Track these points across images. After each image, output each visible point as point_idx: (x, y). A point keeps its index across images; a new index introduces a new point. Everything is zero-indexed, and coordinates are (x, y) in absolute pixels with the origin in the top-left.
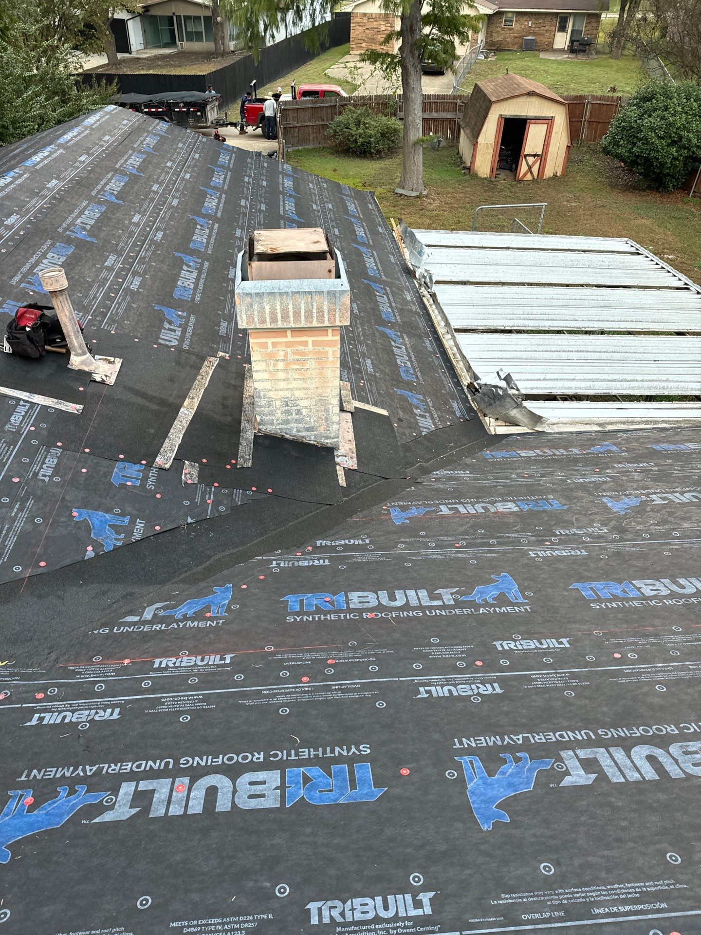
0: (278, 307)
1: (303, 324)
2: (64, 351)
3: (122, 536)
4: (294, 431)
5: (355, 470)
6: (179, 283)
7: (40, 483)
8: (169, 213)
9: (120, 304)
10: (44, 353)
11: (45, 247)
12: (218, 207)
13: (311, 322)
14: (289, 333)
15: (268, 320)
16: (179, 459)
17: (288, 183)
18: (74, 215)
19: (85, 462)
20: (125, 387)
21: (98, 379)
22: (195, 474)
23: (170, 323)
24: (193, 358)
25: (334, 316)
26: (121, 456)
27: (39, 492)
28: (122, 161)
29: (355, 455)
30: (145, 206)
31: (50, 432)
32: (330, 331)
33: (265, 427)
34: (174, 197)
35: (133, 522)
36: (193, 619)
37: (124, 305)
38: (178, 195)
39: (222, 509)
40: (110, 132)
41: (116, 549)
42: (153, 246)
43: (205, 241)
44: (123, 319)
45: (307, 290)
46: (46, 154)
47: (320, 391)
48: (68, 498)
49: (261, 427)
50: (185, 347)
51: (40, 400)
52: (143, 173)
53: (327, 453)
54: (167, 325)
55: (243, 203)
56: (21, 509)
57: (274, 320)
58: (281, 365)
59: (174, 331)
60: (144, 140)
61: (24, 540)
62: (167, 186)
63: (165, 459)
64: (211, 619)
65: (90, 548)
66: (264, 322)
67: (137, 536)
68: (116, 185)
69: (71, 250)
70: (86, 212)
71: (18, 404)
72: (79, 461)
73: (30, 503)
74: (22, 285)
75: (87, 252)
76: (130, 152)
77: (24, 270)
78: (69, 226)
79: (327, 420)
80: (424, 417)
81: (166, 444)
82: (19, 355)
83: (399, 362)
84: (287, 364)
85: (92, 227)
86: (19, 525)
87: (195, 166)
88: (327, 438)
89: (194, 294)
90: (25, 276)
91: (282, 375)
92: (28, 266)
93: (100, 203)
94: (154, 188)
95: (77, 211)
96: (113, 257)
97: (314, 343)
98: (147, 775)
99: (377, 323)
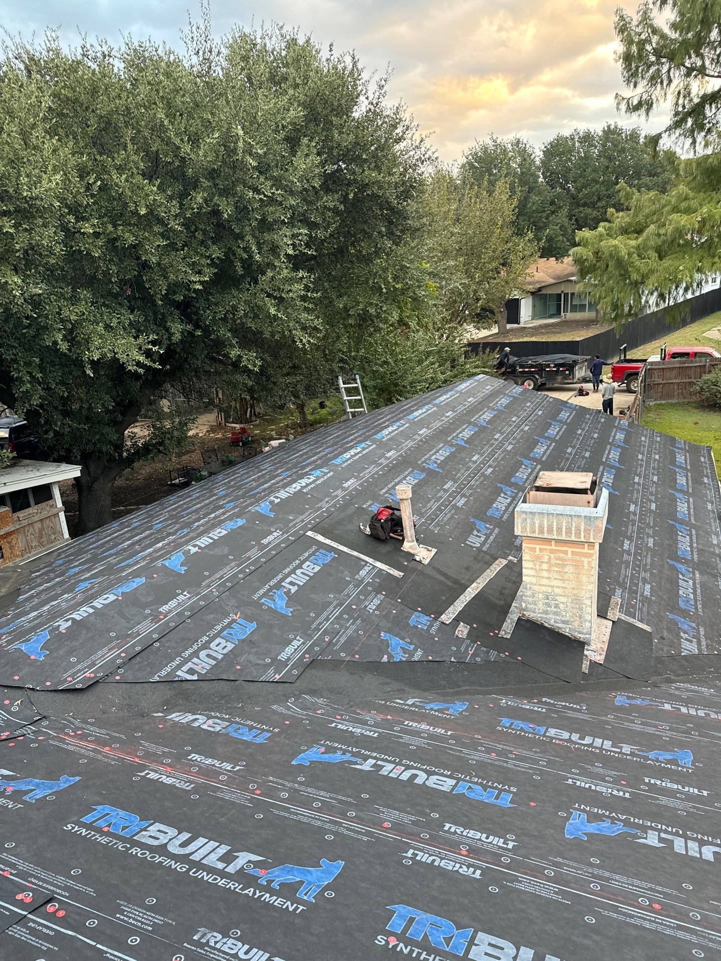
0: (545, 523)
1: (564, 537)
2: (401, 538)
3: (407, 655)
4: (551, 621)
5: (601, 664)
6: (494, 505)
7: (367, 613)
8: (502, 455)
9: (446, 514)
10: (388, 538)
11: (407, 473)
12: (545, 453)
13: (570, 537)
14: (553, 543)
15: (537, 531)
16: (457, 620)
17: (620, 436)
18: (431, 453)
19: (396, 607)
20: (434, 568)
21: (418, 559)
22: (466, 632)
23: (478, 531)
24: (488, 557)
25: (589, 534)
26: (419, 609)
27: (365, 617)
28: (477, 416)
29: (605, 653)
30: (485, 449)
31: (380, 585)
32: (586, 545)
33: (528, 613)
34: (510, 443)
35: (416, 650)
36: (435, 711)
37: (449, 516)
38: (514, 442)
39: (478, 659)
40: (474, 395)
41: (401, 662)
42: (482, 478)
43: (525, 477)
44: (446, 524)
45: (569, 513)
46: (424, 410)
47: (575, 592)
48: (381, 624)
49: (525, 613)
50: (484, 549)
51: (379, 565)
52: (491, 425)
53: (579, 645)
54: (475, 533)
55: (569, 450)
56: (352, 624)
57: (542, 532)
58: (545, 566)
59: (480, 537)
60: (500, 400)
61: (350, 641)
62: (507, 435)
63: (447, 617)
64: (448, 714)
65: (386, 656)
66: (534, 532)
67: (416, 658)
68: (467, 433)
69: (423, 476)
70: (440, 452)
71: (366, 565)
72: (393, 605)
73: (359, 622)
74: (387, 495)
75: (433, 478)
76: (486, 409)
77: (390, 486)
78: (426, 460)
79: (580, 617)
80: (691, 641)
81: (451, 609)
82: (374, 537)
83: (681, 592)
84: (550, 566)
85: (442, 461)
86: (350, 632)
87: (536, 420)
88: (580, 633)
89: (504, 514)
90: (389, 490)
91: (545, 574)
92: (393, 483)
93: (452, 445)
94: (496, 437)
95: (435, 450)
96: (450, 483)
97: (573, 553)
98: (383, 760)
99: (670, 557)
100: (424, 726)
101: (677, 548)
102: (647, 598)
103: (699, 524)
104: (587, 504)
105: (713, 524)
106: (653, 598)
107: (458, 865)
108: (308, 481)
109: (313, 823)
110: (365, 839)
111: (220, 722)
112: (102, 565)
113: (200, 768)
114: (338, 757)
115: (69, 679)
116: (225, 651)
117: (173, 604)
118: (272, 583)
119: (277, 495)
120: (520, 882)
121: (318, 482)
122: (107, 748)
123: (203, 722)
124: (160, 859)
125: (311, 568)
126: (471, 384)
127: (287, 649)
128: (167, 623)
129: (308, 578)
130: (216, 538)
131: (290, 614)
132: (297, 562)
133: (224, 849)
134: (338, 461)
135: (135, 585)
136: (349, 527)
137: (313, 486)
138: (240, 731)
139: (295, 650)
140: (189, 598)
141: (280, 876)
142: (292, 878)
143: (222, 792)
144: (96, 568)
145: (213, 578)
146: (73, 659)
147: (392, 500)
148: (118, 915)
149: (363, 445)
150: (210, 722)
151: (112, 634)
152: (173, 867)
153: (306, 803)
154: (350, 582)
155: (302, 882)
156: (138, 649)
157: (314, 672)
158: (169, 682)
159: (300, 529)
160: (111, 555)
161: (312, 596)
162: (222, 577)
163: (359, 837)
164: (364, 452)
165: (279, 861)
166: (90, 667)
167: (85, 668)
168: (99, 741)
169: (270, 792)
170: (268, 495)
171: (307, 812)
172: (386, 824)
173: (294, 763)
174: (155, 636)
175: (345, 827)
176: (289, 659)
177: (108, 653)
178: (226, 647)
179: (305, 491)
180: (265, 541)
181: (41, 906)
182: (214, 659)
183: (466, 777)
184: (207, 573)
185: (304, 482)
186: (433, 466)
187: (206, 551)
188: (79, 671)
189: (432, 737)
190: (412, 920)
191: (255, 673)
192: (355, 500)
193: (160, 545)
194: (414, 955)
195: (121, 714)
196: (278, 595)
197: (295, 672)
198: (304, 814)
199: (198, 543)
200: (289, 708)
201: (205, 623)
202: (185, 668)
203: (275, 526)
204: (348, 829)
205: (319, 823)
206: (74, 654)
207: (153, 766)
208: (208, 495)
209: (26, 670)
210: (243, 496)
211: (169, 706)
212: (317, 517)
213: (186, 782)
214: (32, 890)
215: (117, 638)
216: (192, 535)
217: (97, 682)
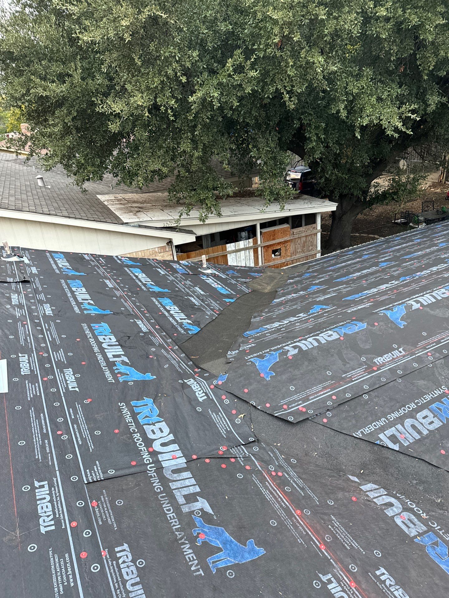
112: (334, 291)
115: (285, 407)
116: (431, 427)
117: (387, 357)
122: (299, 512)
123: (397, 513)
128: (379, 376)
130: (439, 298)
135: (356, 329)
140: (404, 356)
144: (329, 293)
145: (430, 340)
146: (292, 388)
150: (406, 516)
151: (329, 373)
156: (348, 395)
158: (370, 442)
160: (342, 283)
162: (438, 342)
166: (303, 401)
167: (299, 400)
168: (293, 496)
174: (366, 387)
177: (321, 391)
178: (432, 422)
182: (419, 432)
184: (424, 334)
187: (428, 309)
188: (294, 401)
193: (383, 287)
199: (420, 299)
201: (415, 389)
202: (388, 433)
206: (294, 382)
207: (337, 568)
208: (429, 243)
209: (254, 386)
211: (366, 472)
215: (332, 378)
216: (414, 286)
217: (307, 419)
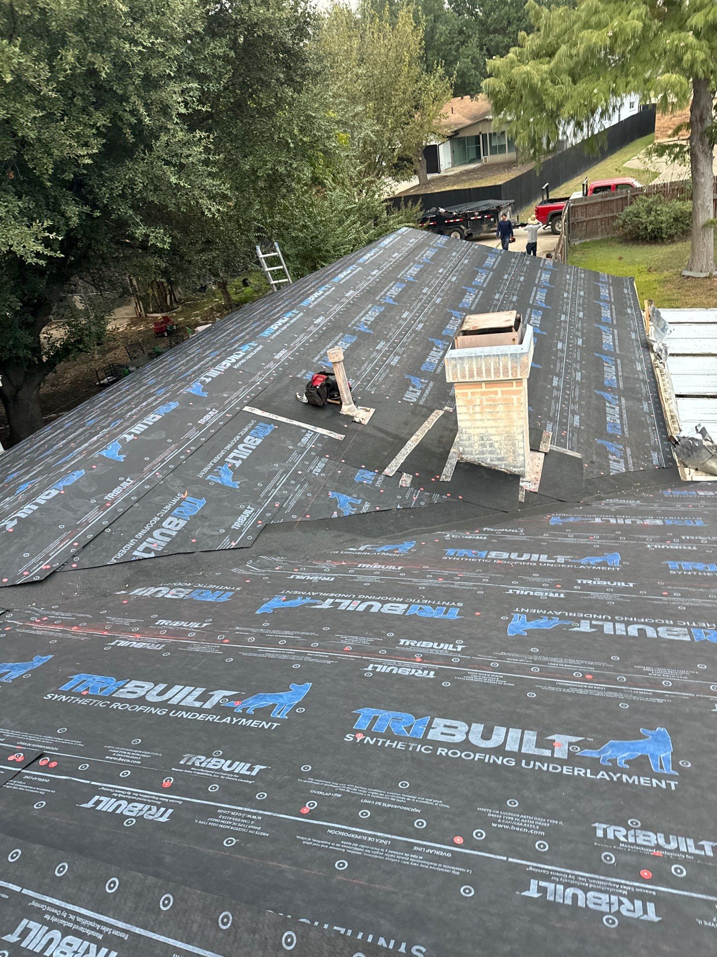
0: (474, 366)
1: (493, 378)
2: (339, 402)
3: (356, 509)
4: (488, 460)
5: (536, 493)
6: (428, 360)
7: (313, 476)
8: (432, 309)
9: (381, 374)
10: (326, 403)
11: (338, 338)
12: (473, 302)
13: (499, 377)
14: (483, 384)
15: (467, 375)
16: (400, 472)
17: (546, 277)
18: (360, 315)
19: (341, 468)
20: (373, 427)
21: (357, 420)
22: (409, 481)
23: (414, 387)
24: (425, 410)
25: (516, 371)
26: (363, 466)
27: (312, 480)
28: (403, 272)
29: (539, 482)
30: (414, 305)
31: (323, 449)
32: (514, 383)
33: (465, 456)
34: (438, 296)
35: (363, 503)
36: (386, 552)
37: (384, 375)
38: (442, 295)
39: (422, 503)
40: (398, 250)
41: (350, 515)
42: (413, 335)
43: (455, 328)
44: (381, 384)
45: (495, 354)
46: (349, 271)
47: (507, 429)
48: (327, 485)
49: (463, 456)
50: (421, 403)
51: (320, 431)
52: (418, 280)
53: (514, 478)
54: (411, 388)
55: (497, 296)
56: (300, 488)
57: (472, 375)
58: (478, 409)
59: (416, 392)
60: (425, 252)
61: (299, 503)
62: (435, 288)
63: (391, 470)
64: (397, 554)
65: (335, 513)
66: (464, 377)
67: (364, 510)
68: (395, 291)
69: (355, 339)
70: (370, 313)
71: (307, 432)
72: (337, 467)
73: (306, 485)
74: (320, 362)
75: (365, 340)
76: (411, 264)
77: (322, 352)
78: (356, 322)
79: (514, 452)
81: (393, 462)
82: (312, 404)
83: (608, 419)
84: (482, 408)
85: (372, 322)
86: (298, 495)
87: (463, 270)
88: (515, 467)
89: (437, 367)
90: (322, 357)
91: (478, 416)
92: (325, 350)
93: (381, 305)
94: (424, 291)
95: (364, 312)
96: (382, 343)
97: (502, 392)
98: (340, 598)
99: (596, 388)
100: (376, 566)
101: (603, 378)
102: (576, 428)
103: (623, 353)
104: (512, 341)
105: (637, 352)
106: (582, 428)
107: (414, 671)
108: (238, 357)
109: (280, 657)
110: (329, 662)
111: (183, 590)
112: (40, 466)
113: (168, 630)
114: (299, 601)
115: (26, 573)
116: (178, 528)
117: (117, 491)
118: (215, 461)
119: (207, 374)
120: (470, 675)
121: (248, 357)
122: (75, 628)
123: (165, 592)
124: (141, 708)
125: (252, 442)
126: (394, 239)
127: (239, 519)
128: (115, 509)
129: (251, 451)
130: (151, 423)
131: (238, 487)
132: (238, 437)
133: (199, 691)
134: (266, 333)
135: (75, 478)
136: (286, 398)
137: (243, 361)
138: (204, 595)
139: (248, 518)
140: (133, 484)
141: (253, 704)
142: (263, 703)
143: (192, 647)
144: (34, 470)
145: (154, 462)
146: (26, 555)
147: (326, 366)
148: (107, 757)
149: (290, 314)
150: (174, 591)
151: (62, 527)
152: (153, 712)
153: (273, 643)
154: (293, 450)
155: (274, 705)
156: (90, 536)
157: (268, 535)
158: (127, 562)
159: (236, 405)
160: (47, 457)
161: (258, 467)
162: (163, 461)
163: (324, 661)
164: (292, 322)
165: (252, 692)
166: (44, 559)
167: (40, 561)
168: (64, 623)
169: (238, 639)
170: (198, 376)
171: (273, 650)
172: (347, 648)
173: (258, 612)
174: (105, 523)
175: (309, 656)
176: (242, 527)
177: (60, 544)
178: (178, 524)
179: (235, 367)
180: (202, 421)
181: (34, 761)
182: (169, 536)
183: (416, 600)
184: (147, 459)
185: (233, 358)
186: (364, 328)
187: (143, 437)
188: (34, 564)
189: (383, 573)
190: (376, 718)
191: (211, 544)
192: (288, 371)
193: (95, 438)
194: (379, 744)
195: (83, 597)
196: (223, 471)
197: (250, 538)
198: (271, 652)
199: (132, 430)
200: (248, 569)
201: (154, 505)
202: (141, 547)
203: (210, 406)
204: (313, 657)
205: (285, 657)
206: (26, 549)
207: (122, 636)
208: (137, 386)
210: (174, 381)
211: (132, 584)
212: (252, 392)
213: (156, 644)
214: (22, 751)
215: (66, 530)
216: (125, 424)
217: (55, 572)
